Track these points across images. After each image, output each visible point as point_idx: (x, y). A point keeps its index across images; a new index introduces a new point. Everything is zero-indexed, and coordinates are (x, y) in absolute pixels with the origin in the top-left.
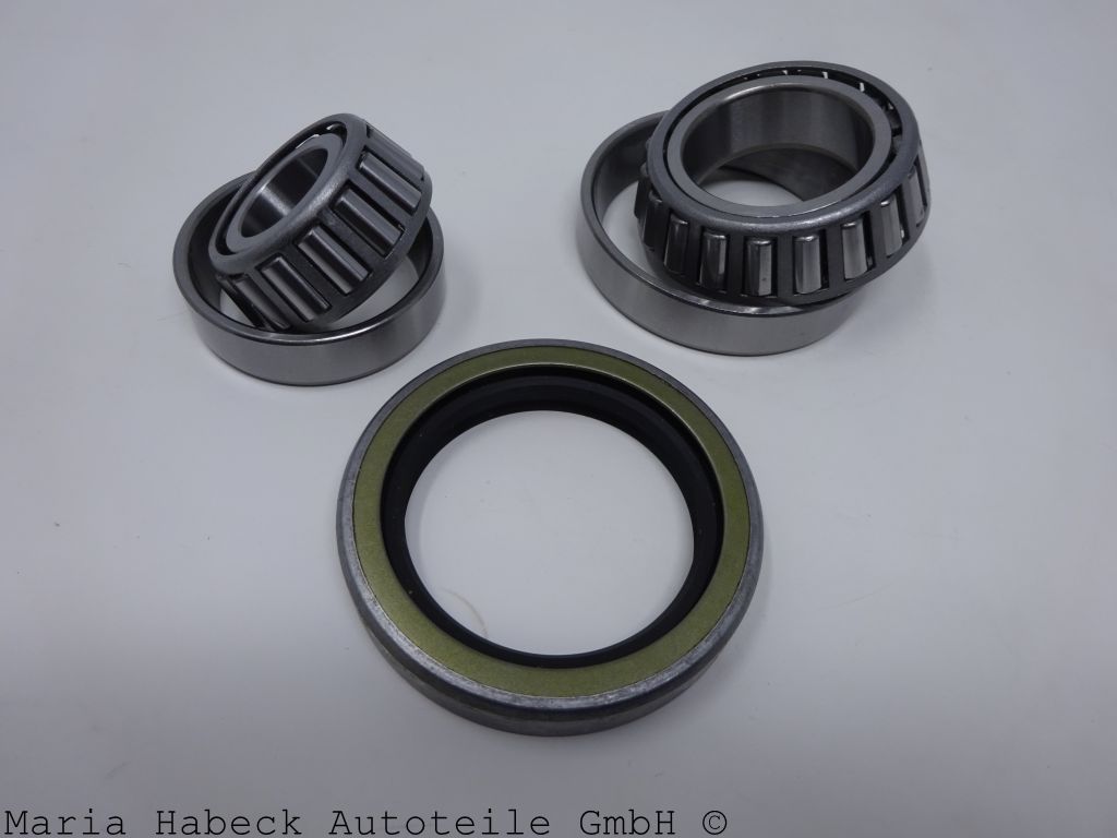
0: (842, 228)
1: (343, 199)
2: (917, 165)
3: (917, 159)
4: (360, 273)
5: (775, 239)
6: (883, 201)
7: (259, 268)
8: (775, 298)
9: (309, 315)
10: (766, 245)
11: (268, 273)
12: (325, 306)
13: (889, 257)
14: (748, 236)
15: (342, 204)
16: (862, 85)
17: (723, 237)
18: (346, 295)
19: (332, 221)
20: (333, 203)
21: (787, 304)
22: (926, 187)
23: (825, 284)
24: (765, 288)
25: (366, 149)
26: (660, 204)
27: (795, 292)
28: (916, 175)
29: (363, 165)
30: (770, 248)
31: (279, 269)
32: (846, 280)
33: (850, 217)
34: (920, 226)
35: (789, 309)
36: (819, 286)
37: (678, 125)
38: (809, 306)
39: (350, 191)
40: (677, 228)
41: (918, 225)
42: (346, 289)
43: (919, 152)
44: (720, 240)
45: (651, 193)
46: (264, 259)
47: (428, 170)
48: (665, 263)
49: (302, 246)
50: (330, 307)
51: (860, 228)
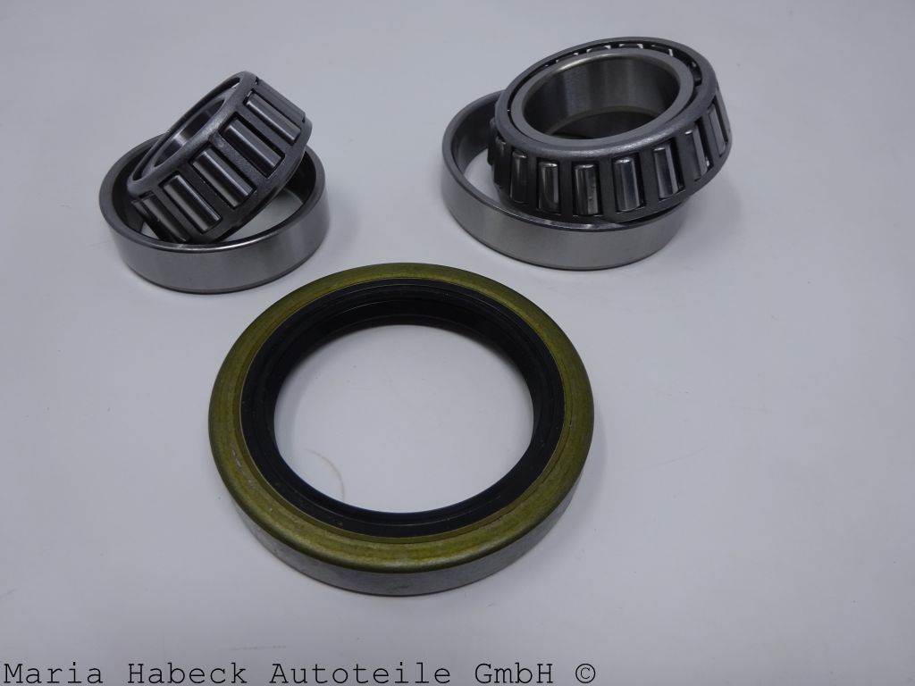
0: (653, 152)
1: (231, 127)
2: (715, 103)
3: (715, 98)
4: (244, 188)
5: (597, 163)
6: (687, 131)
7: (161, 185)
8: (602, 216)
9: (204, 227)
10: (590, 169)
11: (168, 188)
12: (217, 218)
13: (696, 181)
14: (575, 162)
15: (230, 131)
16: (671, 51)
17: (555, 165)
18: (234, 208)
19: (222, 144)
20: (223, 131)
21: (612, 222)
22: (727, 129)
23: (643, 204)
24: (593, 208)
25: (254, 91)
26: (504, 146)
27: (618, 210)
28: (715, 110)
29: (249, 103)
31: (177, 186)
32: (661, 199)
33: (660, 143)
34: (723, 156)
35: (614, 225)
36: (638, 204)
37: (520, 90)
38: (630, 223)
39: (237, 121)
40: (518, 162)
41: (720, 156)
42: (234, 203)
43: (716, 93)
44: (551, 168)
45: (497, 139)
46: (165, 177)
47: (308, 116)
48: (511, 195)
49: (196, 165)
50: (221, 220)
51: (669, 152)
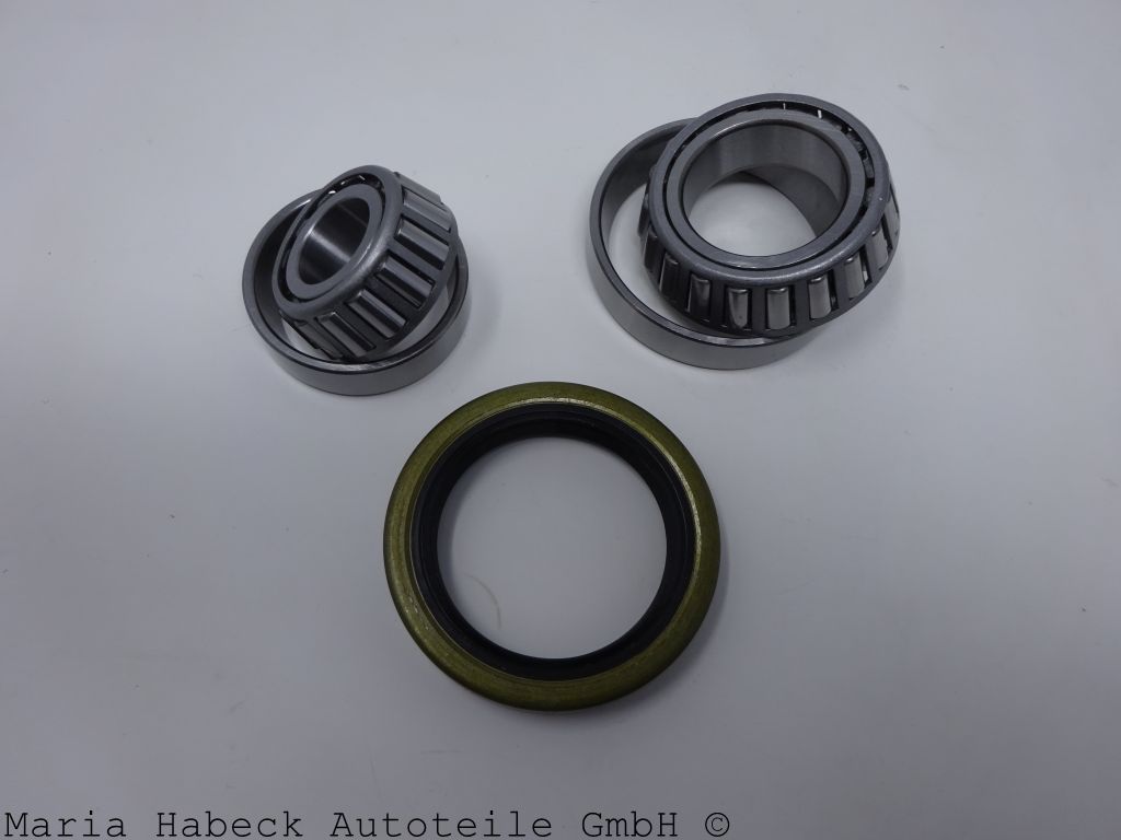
4: (401, 321)
5: (751, 289)
6: (848, 259)
8: (750, 331)
10: (744, 293)
13: (851, 300)
14: (728, 285)
15: (383, 269)
16: (819, 112)
17: (707, 282)
18: (389, 338)
19: (375, 284)
20: (378, 269)
21: (760, 336)
23: (794, 321)
25: (402, 216)
27: (767, 327)
29: (400, 232)
30: (746, 296)
32: (812, 318)
33: (817, 273)
36: (788, 323)
38: (779, 337)
39: (390, 258)
42: (388, 333)
46: (322, 313)
49: (354, 306)
50: (375, 347)
51: (826, 282)
